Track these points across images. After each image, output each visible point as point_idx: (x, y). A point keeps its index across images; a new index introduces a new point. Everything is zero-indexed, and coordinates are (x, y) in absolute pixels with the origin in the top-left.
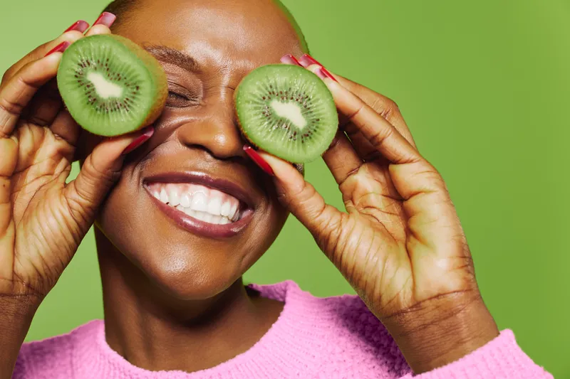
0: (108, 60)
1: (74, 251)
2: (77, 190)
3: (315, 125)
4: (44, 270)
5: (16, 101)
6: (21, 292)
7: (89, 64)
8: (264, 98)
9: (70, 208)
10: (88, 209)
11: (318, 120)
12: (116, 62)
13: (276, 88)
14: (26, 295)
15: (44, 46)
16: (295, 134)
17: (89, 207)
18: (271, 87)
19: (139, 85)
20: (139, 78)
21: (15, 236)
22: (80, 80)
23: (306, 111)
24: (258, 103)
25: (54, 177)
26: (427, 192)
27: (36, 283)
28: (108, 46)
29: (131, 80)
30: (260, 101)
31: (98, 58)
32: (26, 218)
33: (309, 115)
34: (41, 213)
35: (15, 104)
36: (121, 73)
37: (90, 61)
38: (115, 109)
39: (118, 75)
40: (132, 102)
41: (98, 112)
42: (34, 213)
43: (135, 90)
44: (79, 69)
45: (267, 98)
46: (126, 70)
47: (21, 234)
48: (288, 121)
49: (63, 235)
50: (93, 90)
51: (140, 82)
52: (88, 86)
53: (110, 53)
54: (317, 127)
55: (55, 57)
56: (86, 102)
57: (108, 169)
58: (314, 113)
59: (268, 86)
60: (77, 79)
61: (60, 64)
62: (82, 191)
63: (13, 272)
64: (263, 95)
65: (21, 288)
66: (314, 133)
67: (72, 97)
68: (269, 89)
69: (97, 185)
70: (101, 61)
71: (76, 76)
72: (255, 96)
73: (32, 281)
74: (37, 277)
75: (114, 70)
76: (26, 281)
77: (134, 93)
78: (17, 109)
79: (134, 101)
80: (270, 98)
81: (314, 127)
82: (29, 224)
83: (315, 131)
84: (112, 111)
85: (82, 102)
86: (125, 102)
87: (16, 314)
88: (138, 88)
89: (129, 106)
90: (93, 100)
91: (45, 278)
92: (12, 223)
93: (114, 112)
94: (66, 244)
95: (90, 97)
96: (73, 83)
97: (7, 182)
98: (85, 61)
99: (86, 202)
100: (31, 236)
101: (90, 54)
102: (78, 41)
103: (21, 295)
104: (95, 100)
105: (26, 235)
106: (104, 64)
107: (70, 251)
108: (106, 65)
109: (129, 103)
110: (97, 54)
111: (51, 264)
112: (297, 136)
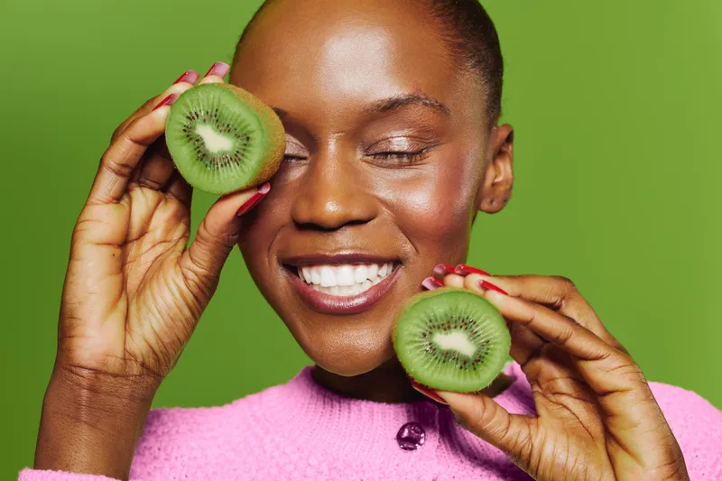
0: (217, 110)
1: (193, 327)
2: (191, 258)
3: (486, 347)
4: (159, 347)
5: (123, 162)
6: (135, 373)
7: (197, 116)
8: (425, 335)
9: (185, 278)
10: (204, 279)
11: (488, 342)
12: (225, 113)
13: (436, 320)
14: (140, 376)
15: (153, 100)
16: (465, 363)
17: (205, 276)
18: (431, 321)
19: (250, 136)
20: (249, 128)
21: (128, 310)
22: (189, 135)
23: (474, 335)
24: (418, 342)
25: (171, 244)
26: (622, 391)
27: (151, 361)
28: (217, 95)
29: (242, 129)
30: (421, 340)
31: (206, 109)
32: (140, 291)
33: (477, 339)
34: (155, 284)
35: (124, 166)
36: (231, 123)
37: (198, 113)
38: (226, 164)
39: (228, 126)
40: (243, 155)
41: (209, 168)
42: (148, 286)
43: (245, 142)
44: (187, 122)
45: (427, 333)
46: (236, 120)
47: (133, 308)
48: (455, 352)
49: (178, 307)
50: (203, 144)
51: (251, 132)
52: (197, 140)
53: (219, 102)
54: (488, 349)
55: (162, 112)
56: (196, 157)
57: (223, 232)
58: (482, 336)
59: (427, 321)
60: (186, 134)
61: (169, 119)
62: (196, 258)
63: (125, 349)
64: (424, 331)
65: (135, 369)
66: (486, 356)
67: (181, 154)
68: (429, 324)
69: (212, 251)
70: (209, 111)
71: (185, 131)
72: (415, 335)
73: (147, 360)
74: (151, 356)
75: (223, 122)
76: (140, 359)
77: (245, 145)
78: (126, 171)
79: (246, 153)
80: (431, 333)
81: (484, 350)
82: (142, 297)
83: (487, 353)
84: (222, 166)
85: (192, 157)
86: (236, 155)
87: (132, 398)
88: (248, 138)
89: (240, 160)
90: (202, 156)
91: (160, 355)
92: (124, 296)
93: (224, 167)
94: (183, 319)
95: (199, 152)
96: (182, 138)
97: (118, 252)
98: (193, 113)
99: (201, 271)
100: (144, 310)
101: (199, 105)
102: (186, 92)
103: (135, 376)
104: (204, 155)
105: (139, 309)
106: (214, 114)
107: (187, 327)
108: (216, 116)
109: (239, 156)
110: (205, 103)
111: (166, 340)
112: (467, 365)
